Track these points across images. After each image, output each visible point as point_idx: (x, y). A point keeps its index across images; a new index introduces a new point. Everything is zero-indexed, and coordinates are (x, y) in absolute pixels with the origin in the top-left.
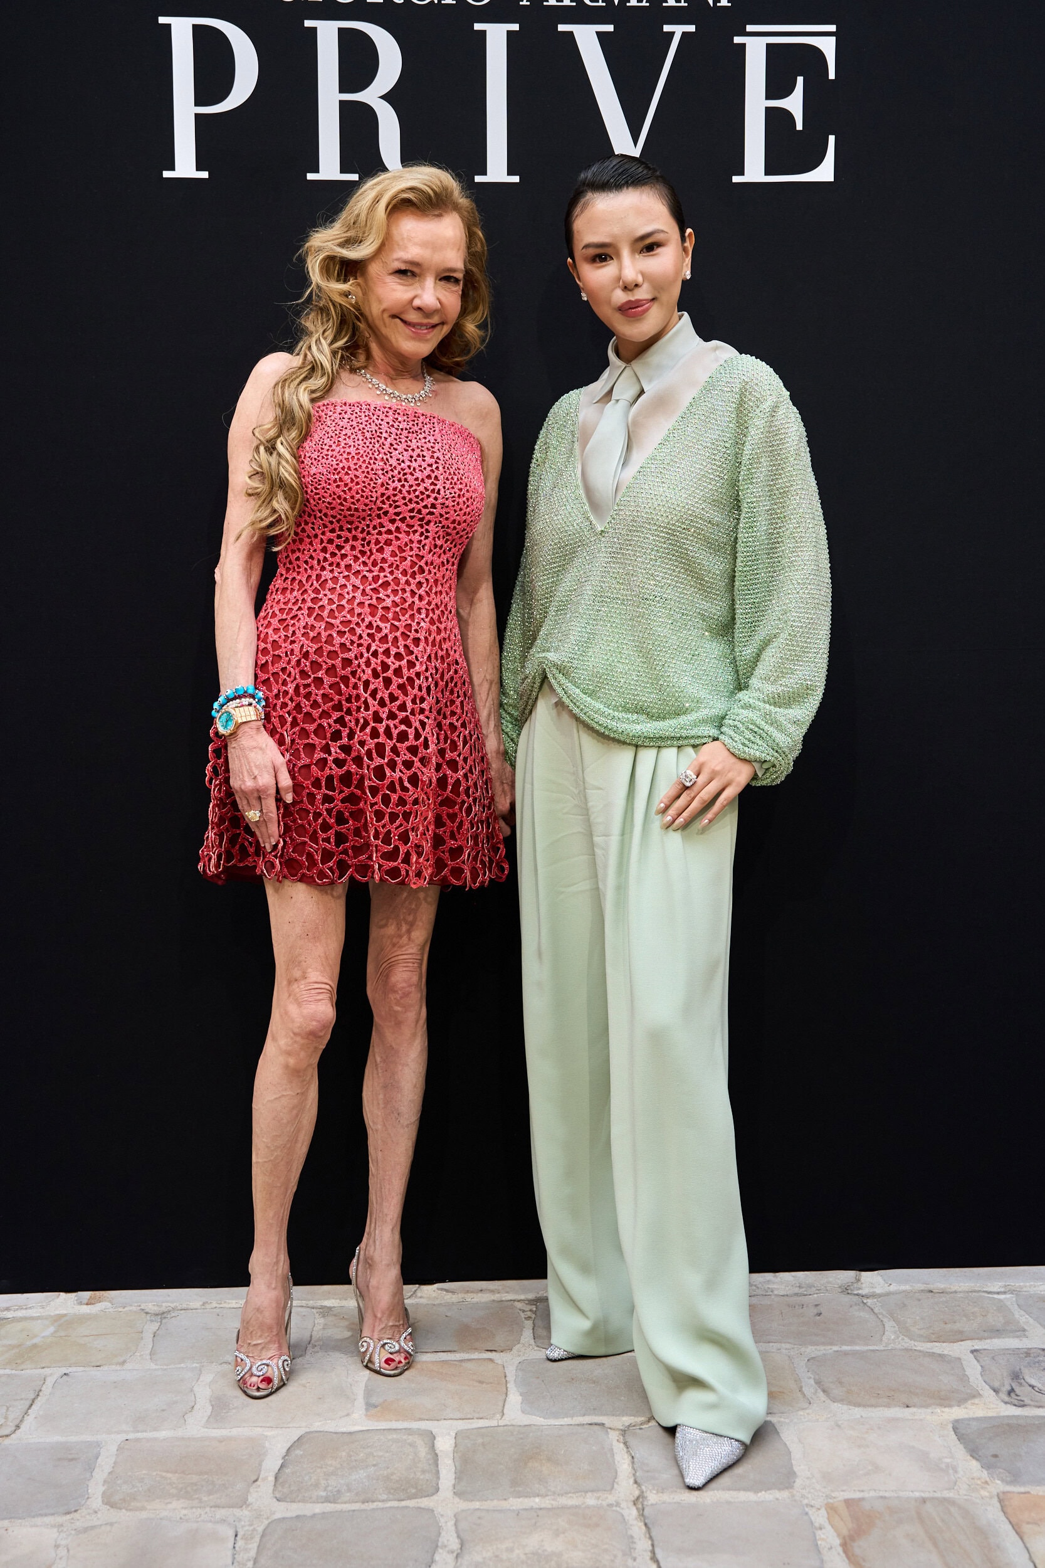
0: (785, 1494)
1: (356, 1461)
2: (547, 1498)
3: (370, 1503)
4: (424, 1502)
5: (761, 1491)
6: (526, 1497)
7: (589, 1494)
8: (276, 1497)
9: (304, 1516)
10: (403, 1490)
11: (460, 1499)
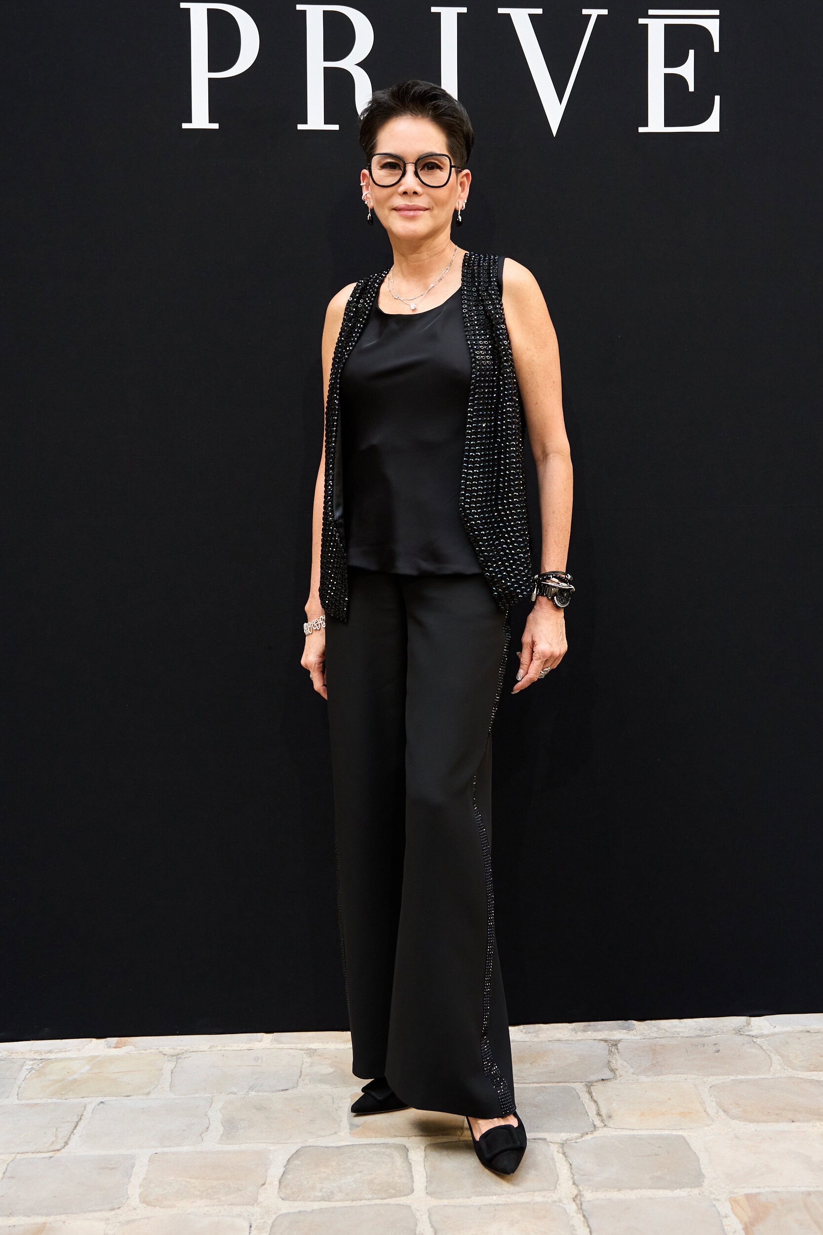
0: (696, 1191)
1: (344, 1168)
2: (502, 1196)
3: (358, 1201)
4: (403, 1200)
5: (676, 1189)
6: (485, 1195)
7: (537, 1193)
8: (281, 1197)
9: (305, 1211)
10: (385, 1190)
11: (432, 1197)
